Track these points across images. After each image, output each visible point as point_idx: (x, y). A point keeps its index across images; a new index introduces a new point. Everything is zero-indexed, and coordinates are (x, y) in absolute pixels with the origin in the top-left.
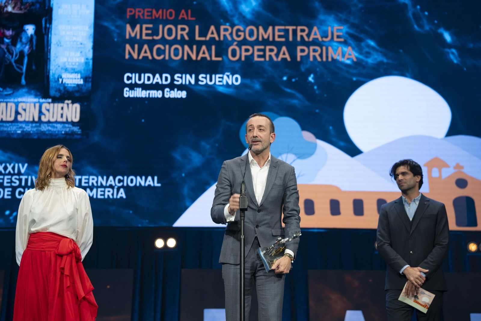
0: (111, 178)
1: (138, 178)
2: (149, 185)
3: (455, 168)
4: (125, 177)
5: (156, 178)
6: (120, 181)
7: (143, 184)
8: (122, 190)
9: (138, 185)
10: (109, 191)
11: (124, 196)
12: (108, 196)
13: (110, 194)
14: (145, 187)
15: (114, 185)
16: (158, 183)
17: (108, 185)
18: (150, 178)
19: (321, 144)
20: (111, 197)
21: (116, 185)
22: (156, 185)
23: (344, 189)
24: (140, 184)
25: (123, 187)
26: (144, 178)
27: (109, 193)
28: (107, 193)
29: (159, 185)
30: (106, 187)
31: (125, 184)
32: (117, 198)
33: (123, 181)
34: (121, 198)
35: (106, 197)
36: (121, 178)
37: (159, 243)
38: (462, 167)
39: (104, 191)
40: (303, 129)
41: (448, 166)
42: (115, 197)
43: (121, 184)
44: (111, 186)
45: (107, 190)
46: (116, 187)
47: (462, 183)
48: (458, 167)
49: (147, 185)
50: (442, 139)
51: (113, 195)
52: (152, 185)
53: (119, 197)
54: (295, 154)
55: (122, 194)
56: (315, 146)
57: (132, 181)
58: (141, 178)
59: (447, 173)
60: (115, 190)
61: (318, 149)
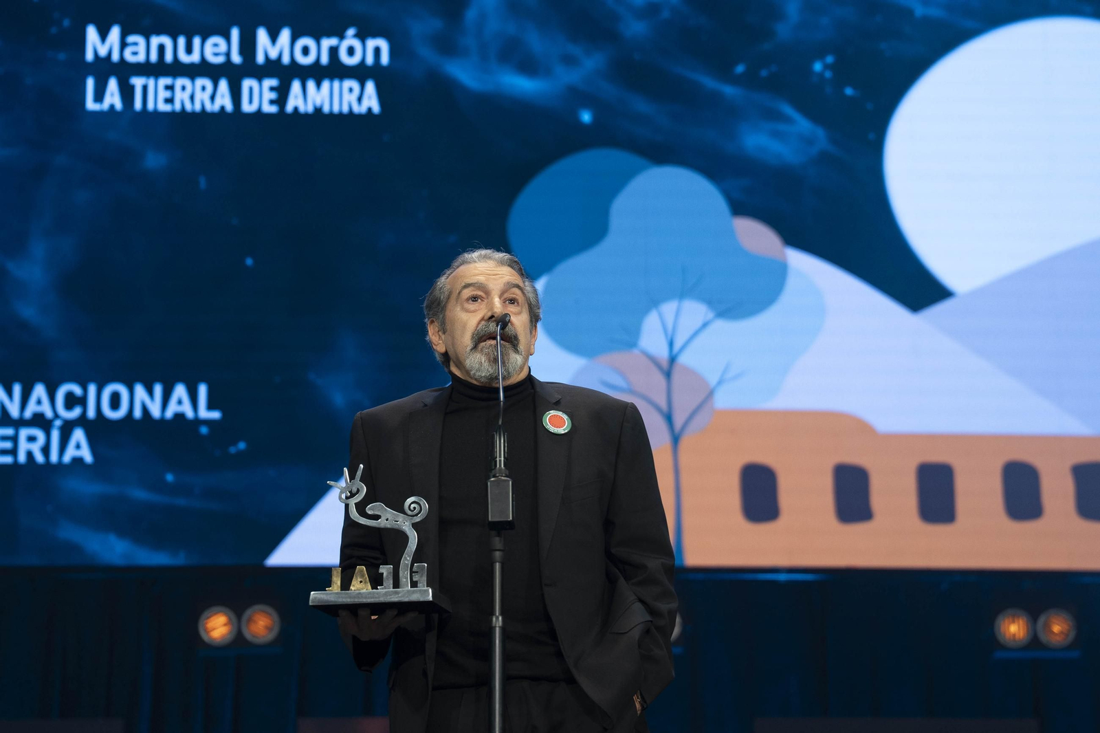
0: (40, 390)
1: (140, 391)
2: (180, 417)
4: (92, 389)
5: (203, 390)
6: (71, 401)
7: (155, 411)
8: (79, 435)
9: (138, 413)
10: (32, 439)
11: (87, 455)
12: (30, 455)
13: (36, 448)
14: (162, 421)
15: (49, 414)
16: (211, 406)
17: (28, 414)
18: (180, 391)
19: (801, 263)
20: (39, 458)
21: (57, 416)
22: (204, 413)
23: (883, 425)
24: (145, 410)
25: (82, 421)
26: (158, 389)
27: (30, 444)
28: (23, 446)
29: (216, 415)
30: (21, 423)
31: (91, 413)
32: (60, 464)
33: (82, 401)
34: (78, 461)
35: (22, 458)
36: (77, 390)
37: (217, 627)
39: (15, 439)
40: (738, 209)
42: (54, 458)
43: (76, 413)
44: (40, 421)
45: (24, 433)
46: (58, 423)
49: (169, 414)
51: (46, 450)
52: (190, 414)
53: (67, 458)
54: (710, 303)
55: (80, 447)
56: (781, 271)
57: (115, 401)
58: (150, 392)
60: (55, 435)
61: (792, 283)
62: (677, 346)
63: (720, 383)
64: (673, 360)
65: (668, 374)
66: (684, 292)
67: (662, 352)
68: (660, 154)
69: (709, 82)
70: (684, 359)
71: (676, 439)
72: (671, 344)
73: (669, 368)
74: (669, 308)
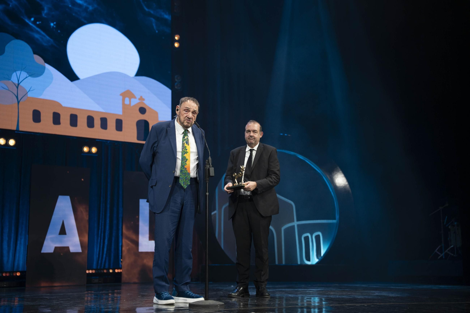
3: (139, 99)
19: (47, 66)
23: (64, 105)
38: (144, 100)
40: (35, 53)
41: (135, 98)
47: (143, 110)
48: (141, 99)
50: (133, 77)
54: (28, 73)
56: (44, 68)
59: (134, 102)
61: (46, 71)
62: (20, 81)
63: (29, 91)
64: (18, 84)
65: (17, 88)
66: (22, 69)
67: (16, 82)
68: (17, 36)
69: (27, 21)
70: (21, 84)
71: (18, 102)
72: (18, 81)
73: (18, 86)
74: (18, 73)
